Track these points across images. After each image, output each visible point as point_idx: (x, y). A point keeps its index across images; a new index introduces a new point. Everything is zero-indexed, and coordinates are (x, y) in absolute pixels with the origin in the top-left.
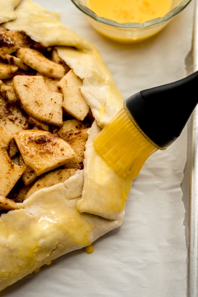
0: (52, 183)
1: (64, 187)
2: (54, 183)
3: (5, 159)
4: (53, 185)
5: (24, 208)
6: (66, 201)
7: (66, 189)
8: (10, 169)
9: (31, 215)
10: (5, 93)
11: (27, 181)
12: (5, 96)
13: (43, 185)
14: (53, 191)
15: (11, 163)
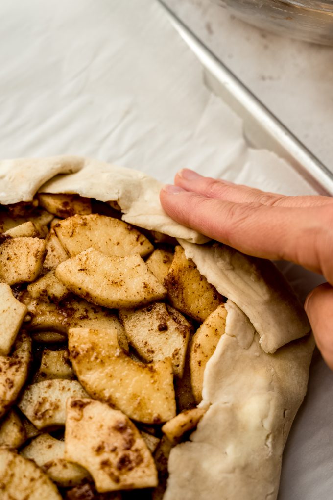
0: (212, 347)
1: (231, 338)
2: (214, 345)
3: (134, 368)
4: (215, 347)
5: (211, 404)
6: (247, 353)
7: (234, 339)
8: (151, 375)
9: (227, 405)
10: (45, 293)
11: (180, 370)
12: (49, 297)
13: (205, 358)
14: (223, 355)
15: (146, 367)
